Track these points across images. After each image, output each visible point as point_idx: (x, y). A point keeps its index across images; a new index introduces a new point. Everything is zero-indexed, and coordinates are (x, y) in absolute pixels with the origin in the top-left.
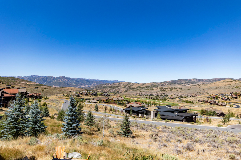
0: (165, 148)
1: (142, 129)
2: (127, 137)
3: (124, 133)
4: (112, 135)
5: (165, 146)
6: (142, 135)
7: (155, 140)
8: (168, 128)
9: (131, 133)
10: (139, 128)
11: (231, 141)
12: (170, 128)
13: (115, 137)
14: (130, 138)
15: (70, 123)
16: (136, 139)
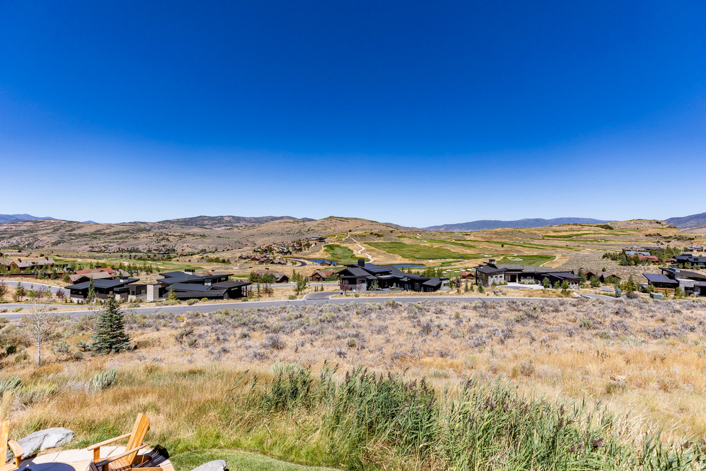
0: (227, 355)
1: (144, 326)
2: (117, 351)
3: (107, 345)
4: (65, 356)
5: (225, 351)
6: (154, 341)
7: (193, 344)
8: (203, 316)
9: (127, 340)
10: (135, 325)
12: (207, 314)
13: (78, 358)
14: (128, 354)
16: (142, 352)
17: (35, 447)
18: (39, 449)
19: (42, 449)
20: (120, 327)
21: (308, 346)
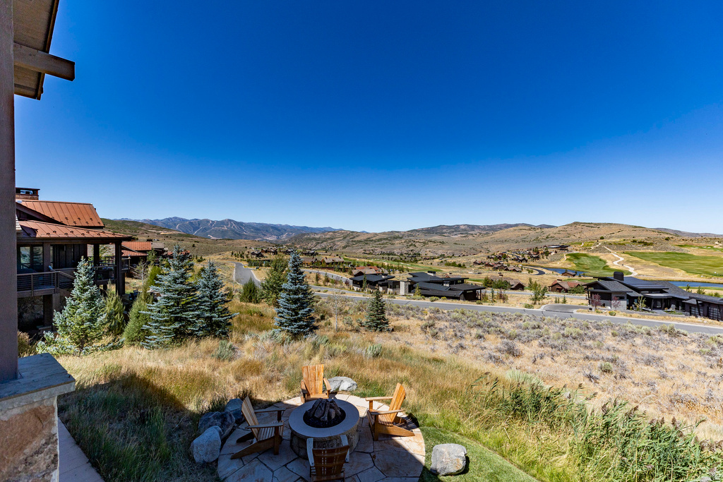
0: (464, 351)
1: (398, 314)
2: (381, 331)
3: (374, 324)
4: (350, 328)
5: (462, 347)
6: (405, 327)
7: (435, 336)
8: (443, 313)
9: (387, 323)
10: (392, 312)
11: (574, 335)
12: (445, 311)
13: (357, 331)
14: (388, 334)
15: (294, 306)
16: (397, 334)
17: (337, 387)
18: (338, 389)
19: (340, 390)
20: (383, 313)
21: (548, 360)
